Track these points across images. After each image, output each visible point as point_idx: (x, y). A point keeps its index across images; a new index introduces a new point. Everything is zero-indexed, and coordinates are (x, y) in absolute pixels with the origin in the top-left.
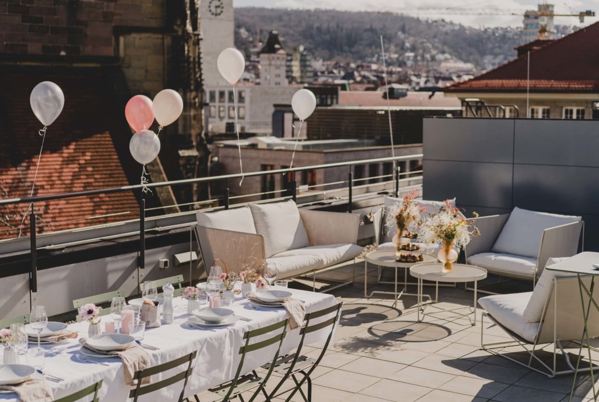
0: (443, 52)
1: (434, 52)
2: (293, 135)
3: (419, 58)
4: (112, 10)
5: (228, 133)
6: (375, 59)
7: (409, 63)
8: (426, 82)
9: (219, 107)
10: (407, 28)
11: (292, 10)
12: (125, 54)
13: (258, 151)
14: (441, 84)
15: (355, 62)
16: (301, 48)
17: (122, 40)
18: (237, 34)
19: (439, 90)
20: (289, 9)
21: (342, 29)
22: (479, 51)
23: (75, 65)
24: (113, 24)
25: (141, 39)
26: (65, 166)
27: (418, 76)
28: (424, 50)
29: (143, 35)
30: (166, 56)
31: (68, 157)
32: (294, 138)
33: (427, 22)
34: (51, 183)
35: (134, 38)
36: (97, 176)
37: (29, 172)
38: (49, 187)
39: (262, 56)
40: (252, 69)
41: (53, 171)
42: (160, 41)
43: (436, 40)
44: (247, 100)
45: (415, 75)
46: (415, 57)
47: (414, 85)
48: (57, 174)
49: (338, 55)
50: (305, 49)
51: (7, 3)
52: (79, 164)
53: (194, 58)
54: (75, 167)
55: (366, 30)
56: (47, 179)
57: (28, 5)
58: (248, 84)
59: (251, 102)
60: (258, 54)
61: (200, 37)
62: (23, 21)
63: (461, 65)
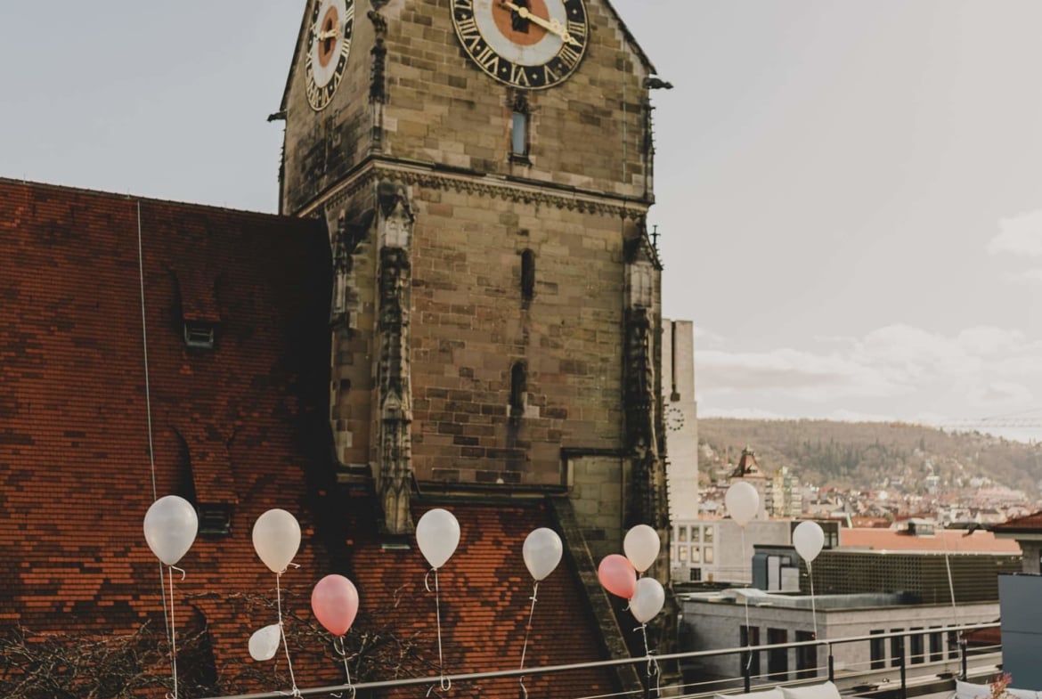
0: (980, 476)
1: (966, 476)
2: (780, 588)
3: (946, 483)
4: (559, 428)
5: (694, 582)
6: (885, 484)
7: (932, 490)
8: (958, 516)
9: (679, 547)
10: (926, 444)
11: (770, 421)
12: (574, 482)
13: (736, 608)
14: (979, 519)
15: (857, 489)
16: (785, 470)
17: (571, 464)
18: (700, 453)
19: (979, 527)
20: (767, 420)
21: (837, 444)
22: (1031, 475)
23: (514, 496)
24: (561, 446)
25: (594, 463)
26: (498, 623)
27: (946, 507)
28: (953, 473)
29: (597, 459)
30: (624, 485)
31: (502, 611)
32: (782, 591)
33: (954, 434)
34: (480, 644)
35: (586, 463)
36: (539, 637)
37: (456, 629)
38: (479, 649)
39: (733, 480)
40: (719, 498)
41: (484, 629)
42: (617, 466)
43: (969, 459)
44: (716, 539)
45: (942, 506)
46: (941, 481)
47: (941, 519)
48: (488, 633)
49: (834, 478)
50: (789, 471)
51: (438, 422)
52: (516, 621)
53: (660, 487)
54: (510, 626)
55: (871, 446)
56: (475, 639)
57: (461, 424)
58: (716, 518)
59: (721, 541)
60: (727, 478)
61: (667, 460)
62: (455, 443)
63: (1005, 492)
